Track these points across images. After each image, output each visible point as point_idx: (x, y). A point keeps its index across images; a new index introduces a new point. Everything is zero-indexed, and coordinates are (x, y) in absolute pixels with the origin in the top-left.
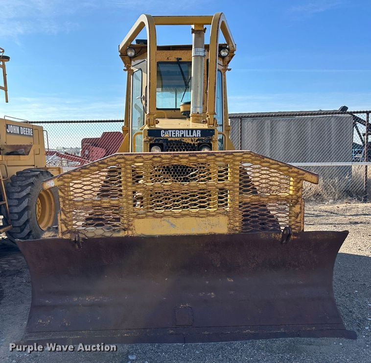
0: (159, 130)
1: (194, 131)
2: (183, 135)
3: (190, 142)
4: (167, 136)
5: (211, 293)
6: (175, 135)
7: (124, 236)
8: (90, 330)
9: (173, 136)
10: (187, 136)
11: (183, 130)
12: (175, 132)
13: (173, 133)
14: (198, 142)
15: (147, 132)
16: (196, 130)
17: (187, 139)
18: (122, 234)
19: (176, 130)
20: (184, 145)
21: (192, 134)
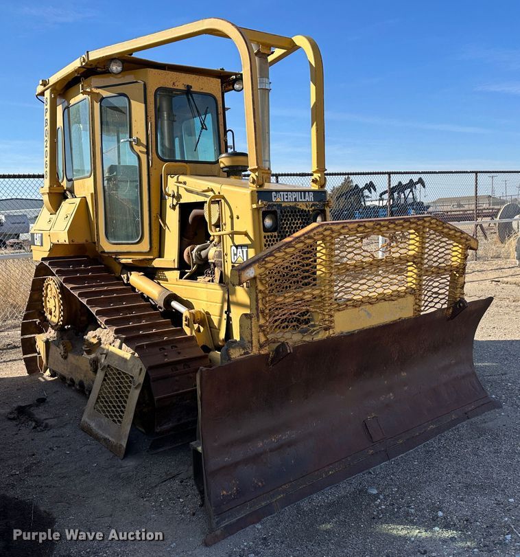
0: (270, 192)
1: (307, 193)
2: (295, 199)
3: (305, 208)
4: (279, 200)
5: (389, 393)
6: (287, 198)
7: (325, 337)
8: (291, 482)
9: (286, 200)
10: (300, 200)
11: (296, 192)
12: (287, 195)
13: (286, 197)
14: (313, 208)
15: (257, 194)
16: (309, 192)
17: (300, 204)
18: (322, 336)
19: (288, 191)
20: (299, 212)
21: (305, 198)
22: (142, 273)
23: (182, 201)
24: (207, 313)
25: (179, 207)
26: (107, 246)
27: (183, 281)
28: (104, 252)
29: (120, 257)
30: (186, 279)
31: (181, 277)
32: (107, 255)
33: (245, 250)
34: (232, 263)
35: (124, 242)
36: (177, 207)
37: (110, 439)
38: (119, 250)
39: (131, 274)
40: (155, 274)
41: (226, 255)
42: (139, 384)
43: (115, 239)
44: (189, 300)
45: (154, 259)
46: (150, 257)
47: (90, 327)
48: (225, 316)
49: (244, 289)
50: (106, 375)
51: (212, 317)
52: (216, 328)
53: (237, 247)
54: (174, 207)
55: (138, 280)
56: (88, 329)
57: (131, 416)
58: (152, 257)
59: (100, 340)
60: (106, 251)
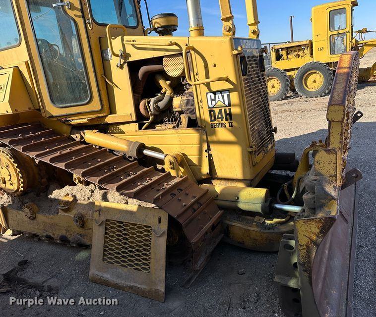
0: (239, 39)
1: (254, 41)
2: (250, 46)
4: (244, 47)
6: (247, 46)
11: (250, 40)
12: (246, 43)
14: (259, 54)
15: (234, 41)
19: (246, 40)
22: (96, 131)
23: (131, 59)
24: (184, 155)
25: (128, 66)
26: (54, 110)
27: (142, 131)
28: (52, 117)
29: (70, 119)
30: (146, 128)
31: (140, 128)
32: (55, 119)
33: (225, 95)
34: (209, 108)
35: (72, 104)
36: (126, 66)
37: (139, 286)
38: (68, 113)
39: (84, 133)
40: (108, 129)
41: (201, 102)
42: (164, 232)
43: (62, 103)
44: (155, 146)
45: (106, 116)
46: (102, 115)
47: (52, 186)
48: (205, 154)
49: (227, 129)
50: (106, 229)
51: (189, 157)
52: (196, 165)
53: (215, 93)
54: (121, 67)
55: (92, 137)
56: (50, 189)
57: (163, 262)
58: (105, 115)
59: (74, 196)
60: (54, 115)
